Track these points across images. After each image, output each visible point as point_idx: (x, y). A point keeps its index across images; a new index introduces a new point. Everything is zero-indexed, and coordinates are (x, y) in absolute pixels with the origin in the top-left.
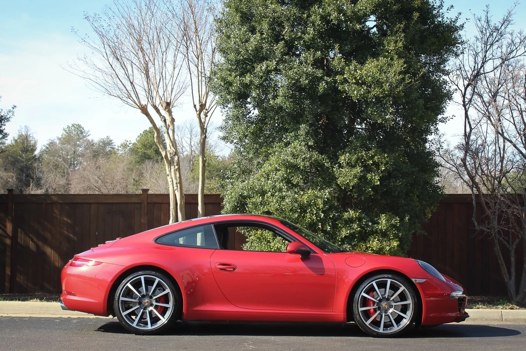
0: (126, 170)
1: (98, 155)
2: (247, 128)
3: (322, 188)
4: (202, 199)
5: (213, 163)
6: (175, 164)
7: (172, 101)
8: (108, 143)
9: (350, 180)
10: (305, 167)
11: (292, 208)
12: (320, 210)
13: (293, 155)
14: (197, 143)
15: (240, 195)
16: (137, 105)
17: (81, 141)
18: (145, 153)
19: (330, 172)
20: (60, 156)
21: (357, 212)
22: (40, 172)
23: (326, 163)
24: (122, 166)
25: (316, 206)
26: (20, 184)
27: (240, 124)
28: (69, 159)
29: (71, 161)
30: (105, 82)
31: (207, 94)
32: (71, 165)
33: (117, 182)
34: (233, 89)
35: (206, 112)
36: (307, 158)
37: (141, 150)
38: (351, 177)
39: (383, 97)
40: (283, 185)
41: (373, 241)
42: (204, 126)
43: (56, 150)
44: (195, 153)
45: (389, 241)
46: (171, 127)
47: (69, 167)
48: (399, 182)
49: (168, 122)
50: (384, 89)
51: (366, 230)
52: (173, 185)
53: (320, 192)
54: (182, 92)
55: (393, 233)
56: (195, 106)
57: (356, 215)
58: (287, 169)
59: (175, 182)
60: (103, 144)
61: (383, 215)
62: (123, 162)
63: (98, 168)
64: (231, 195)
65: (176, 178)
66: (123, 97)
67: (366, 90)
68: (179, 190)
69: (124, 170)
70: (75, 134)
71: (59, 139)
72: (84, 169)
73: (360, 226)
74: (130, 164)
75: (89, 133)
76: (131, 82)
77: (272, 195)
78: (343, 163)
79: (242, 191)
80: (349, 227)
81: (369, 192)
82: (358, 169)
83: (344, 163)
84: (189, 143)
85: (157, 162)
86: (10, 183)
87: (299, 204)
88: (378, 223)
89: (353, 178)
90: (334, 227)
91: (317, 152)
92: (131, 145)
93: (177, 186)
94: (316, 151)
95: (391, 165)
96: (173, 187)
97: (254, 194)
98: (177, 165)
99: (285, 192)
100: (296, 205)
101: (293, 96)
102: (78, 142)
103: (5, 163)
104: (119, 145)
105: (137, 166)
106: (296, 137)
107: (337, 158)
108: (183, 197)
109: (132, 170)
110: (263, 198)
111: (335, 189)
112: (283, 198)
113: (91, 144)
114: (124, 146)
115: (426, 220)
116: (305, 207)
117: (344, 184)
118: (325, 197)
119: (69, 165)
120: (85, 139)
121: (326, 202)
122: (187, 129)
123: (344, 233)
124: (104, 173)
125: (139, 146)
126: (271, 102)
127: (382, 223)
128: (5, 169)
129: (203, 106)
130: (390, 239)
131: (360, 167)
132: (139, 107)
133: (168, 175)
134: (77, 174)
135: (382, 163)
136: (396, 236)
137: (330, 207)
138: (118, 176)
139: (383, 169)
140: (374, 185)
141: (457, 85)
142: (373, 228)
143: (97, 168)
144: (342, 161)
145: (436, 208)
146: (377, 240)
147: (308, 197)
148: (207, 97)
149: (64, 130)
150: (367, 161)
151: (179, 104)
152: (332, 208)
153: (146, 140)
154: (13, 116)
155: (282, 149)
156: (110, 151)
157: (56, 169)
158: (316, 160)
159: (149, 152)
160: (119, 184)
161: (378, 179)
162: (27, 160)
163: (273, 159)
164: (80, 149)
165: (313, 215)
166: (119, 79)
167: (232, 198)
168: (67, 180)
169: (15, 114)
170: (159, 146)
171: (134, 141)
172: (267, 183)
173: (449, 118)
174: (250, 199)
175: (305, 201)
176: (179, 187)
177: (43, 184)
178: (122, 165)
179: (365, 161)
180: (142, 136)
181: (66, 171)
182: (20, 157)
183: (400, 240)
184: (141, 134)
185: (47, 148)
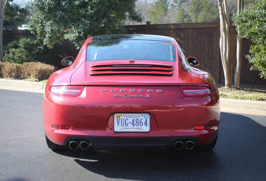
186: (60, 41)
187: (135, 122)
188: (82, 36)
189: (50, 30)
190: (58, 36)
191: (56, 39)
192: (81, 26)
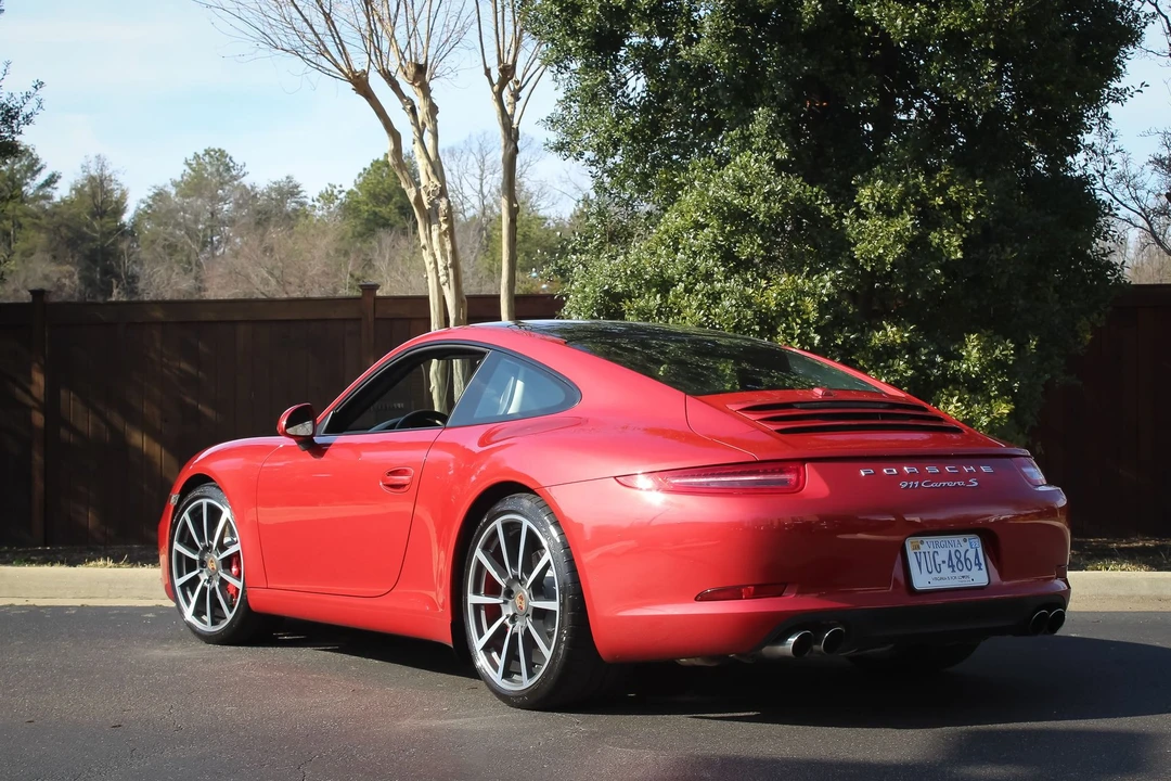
0: (332, 253)
1: (268, 219)
2: (617, 122)
3: (814, 271)
4: (510, 306)
5: (535, 232)
6: (441, 219)
7: (429, 62)
8: (289, 191)
9: (885, 247)
10: (770, 217)
11: (740, 321)
12: (810, 325)
13: (740, 187)
14: (496, 187)
15: (607, 292)
16: (341, 70)
17: (227, 188)
18: (375, 213)
19: (834, 230)
20: (178, 225)
21: (906, 330)
22: (135, 262)
23: (823, 208)
24: (324, 244)
25: (799, 316)
26: (89, 290)
27: (601, 112)
28: (200, 231)
29: (204, 236)
30: (262, 17)
31: (518, 41)
32: (204, 244)
33: (313, 282)
34: (584, 22)
35: (517, 87)
36: (774, 193)
37: (366, 208)
38: (888, 239)
39: (971, 33)
40: (716, 265)
41: (948, 403)
42: (511, 123)
43: (170, 211)
44: (492, 212)
45: (988, 401)
46: (429, 127)
47: (202, 250)
48: (1012, 253)
49: (422, 113)
50: (974, 11)
51: (928, 376)
52: (437, 272)
53: (811, 280)
54: (453, 41)
55: (997, 382)
56: (488, 72)
57: (902, 337)
58: (724, 223)
59: (441, 263)
60: (279, 194)
61: (972, 337)
62: (324, 233)
63: (269, 250)
64: (584, 292)
65: (443, 255)
66: (307, 51)
67: (927, 14)
68: (452, 283)
69: (328, 254)
70: (211, 174)
71: (175, 184)
72: (236, 254)
73: (911, 364)
74: (342, 239)
75: (245, 170)
76: (324, 13)
77: (688, 290)
78: (867, 205)
79: (610, 281)
80: (884, 367)
81: (936, 277)
82: (907, 221)
83: (870, 206)
84: (478, 188)
85: (404, 232)
86: (67, 289)
87: (755, 313)
88: (960, 358)
89: (894, 241)
91: (801, 179)
92: (343, 194)
93: (447, 275)
94: (798, 177)
95: (990, 207)
96: (438, 278)
97: (641, 288)
98: (445, 221)
99: (720, 281)
100: (749, 313)
101: (738, 35)
102: (220, 191)
103: (54, 244)
104: (316, 196)
105: (359, 245)
106: (745, 142)
107: (853, 191)
108: (463, 301)
109: (346, 254)
110: (664, 297)
111: (847, 272)
112: (715, 297)
113: (248, 196)
114: (328, 197)
115: (1080, 347)
116: (773, 318)
117: (871, 260)
118: (824, 292)
119: (200, 245)
120: (236, 183)
121: (826, 305)
122: (472, 158)
124: (281, 260)
125: (362, 196)
126: (683, 53)
127: (970, 355)
128: (54, 257)
129: (507, 72)
130: (991, 397)
131: (910, 214)
132: (347, 75)
133: (424, 247)
134: (220, 263)
135: (967, 205)
136: (1005, 390)
137: (836, 317)
138: (315, 269)
139: (971, 217)
140: (947, 260)
141: (1155, 5)
142: (946, 368)
143: (265, 251)
144: (866, 201)
145: (1103, 317)
146: (957, 402)
147: (779, 294)
148: (517, 49)
149: (187, 163)
150: (930, 199)
151: (448, 70)
152: (840, 321)
153: (379, 183)
154: (40, 111)
155: (711, 172)
156: (295, 210)
157: (171, 255)
158: (798, 199)
159: (384, 210)
160: (317, 286)
161: (959, 246)
162: (103, 234)
163: (688, 199)
164: (226, 207)
165: (793, 339)
166: (296, 7)
167: (585, 298)
168: (196, 279)
169: (44, 105)
170: (399, 174)
171: (349, 186)
172: (674, 261)
173: (1132, 90)
174: (631, 301)
175: (773, 304)
176: (451, 277)
177: (143, 290)
178: (322, 243)
179: (925, 198)
180: (369, 173)
181: (193, 258)
182: (87, 226)
183: (1016, 399)
184: (365, 169)
185: (149, 206)
187: (955, 561)
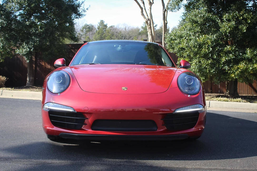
3: (212, 34)
9: (227, 29)
11: (194, 45)
12: (210, 46)
21: (233, 47)
23: (217, 20)
25: (207, 44)
51: (238, 58)
55: (255, 60)
57: (232, 49)
61: (248, 49)
73: (234, 55)
80: (227, 56)
87: (198, 43)
88: (246, 54)
90: (219, 56)
95: (255, 19)
100: (196, 43)
111: (219, 34)
116: (202, 44)
117: (224, 32)
118: (213, 38)
121: (213, 41)
123: (224, 59)
130: (253, 63)
135: (249, 19)
139: (249, 22)
142: (242, 56)
146: (244, 64)
147: (203, 39)
150: (240, 17)
161: (246, 29)
165: (206, 49)
175: (202, 41)
179: (238, 17)
186: (10, 55)
188: (32, 51)
189: (2, 46)
190: (8, 51)
191: (6, 54)
192: (31, 43)
